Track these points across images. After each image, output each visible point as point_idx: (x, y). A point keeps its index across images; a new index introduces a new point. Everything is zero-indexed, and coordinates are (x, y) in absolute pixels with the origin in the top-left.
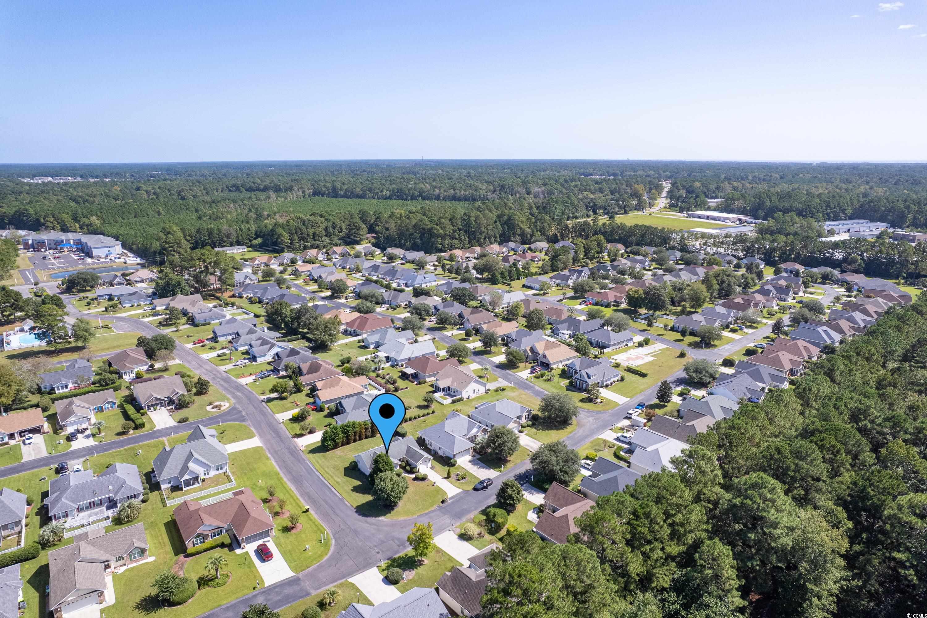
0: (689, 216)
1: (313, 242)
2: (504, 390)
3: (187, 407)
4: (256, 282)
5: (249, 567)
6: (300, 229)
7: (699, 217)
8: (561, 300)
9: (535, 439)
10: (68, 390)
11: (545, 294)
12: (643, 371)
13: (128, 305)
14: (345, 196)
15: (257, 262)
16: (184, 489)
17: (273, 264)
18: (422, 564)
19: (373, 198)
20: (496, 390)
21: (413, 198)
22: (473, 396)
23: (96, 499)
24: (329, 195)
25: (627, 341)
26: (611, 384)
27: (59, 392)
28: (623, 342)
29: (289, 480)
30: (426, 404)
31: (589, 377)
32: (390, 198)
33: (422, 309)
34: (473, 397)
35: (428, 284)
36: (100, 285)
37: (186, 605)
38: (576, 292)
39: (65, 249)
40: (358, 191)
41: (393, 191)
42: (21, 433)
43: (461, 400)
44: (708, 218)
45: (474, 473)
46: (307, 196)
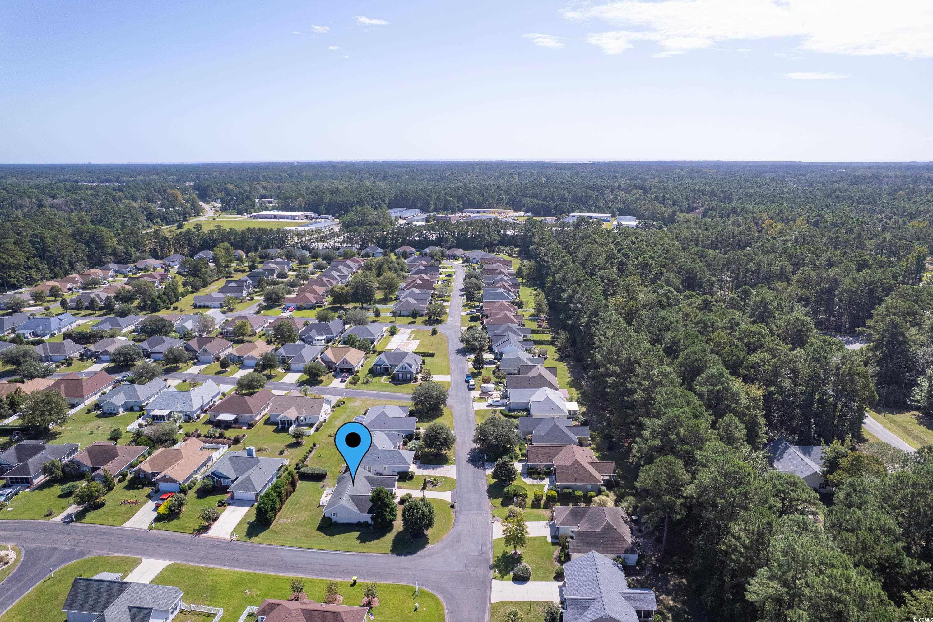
0: (254, 217)
2: (343, 403)
7: (266, 218)
12: (431, 352)
29: (276, 572)
30: (294, 440)
33: (132, 352)
35: (67, 327)
43: (321, 425)
44: (275, 217)
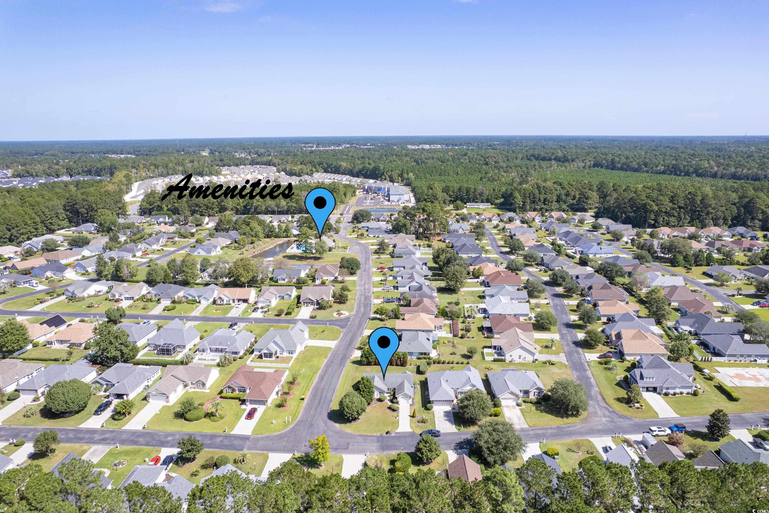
1: (543, 206)
2: (552, 364)
3: (324, 309)
4: (467, 232)
5: (237, 419)
6: (534, 194)
8: (733, 296)
9: (524, 415)
10: (285, 282)
11: (722, 285)
12: (734, 394)
13: (372, 236)
14: (621, 169)
15: (483, 217)
16: (264, 359)
17: (494, 220)
18: (318, 468)
19: (647, 172)
20: (545, 363)
21: (687, 174)
22: (517, 360)
23: (220, 347)
24: (607, 167)
25: (756, 356)
26: (674, 394)
27: (280, 282)
28: (750, 356)
29: (320, 375)
30: (470, 354)
31: (642, 377)
32: (663, 173)
33: (559, 275)
34: (516, 362)
36: (372, 220)
37: (192, 423)
38: (759, 290)
39: (381, 194)
40: (635, 165)
41: (668, 167)
42: (239, 300)
43: (502, 361)
45: (436, 422)
46: (587, 167)
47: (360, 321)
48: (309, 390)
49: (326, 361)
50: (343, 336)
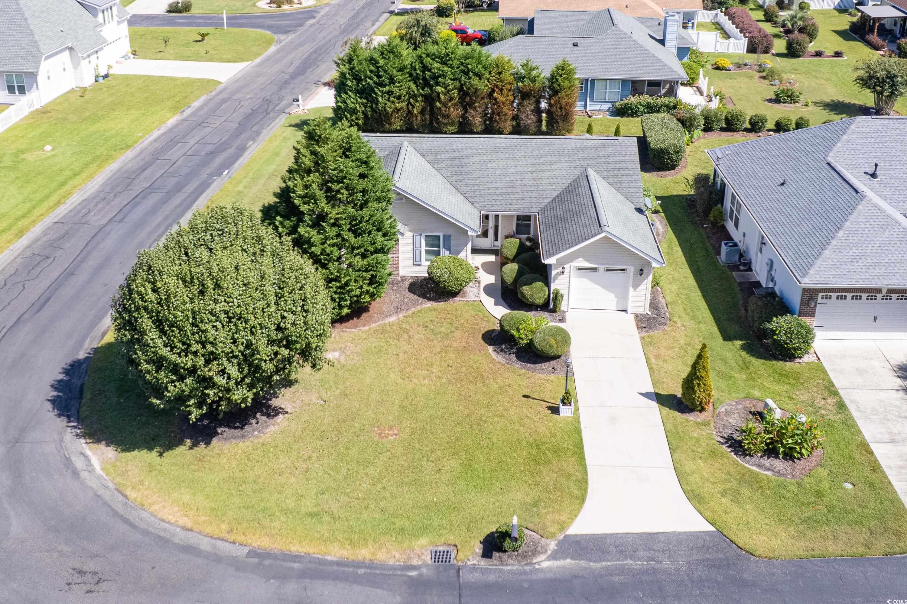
47: (353, 17)
48: (21, 234)
49: (172, 121)
50: (278, 51)
